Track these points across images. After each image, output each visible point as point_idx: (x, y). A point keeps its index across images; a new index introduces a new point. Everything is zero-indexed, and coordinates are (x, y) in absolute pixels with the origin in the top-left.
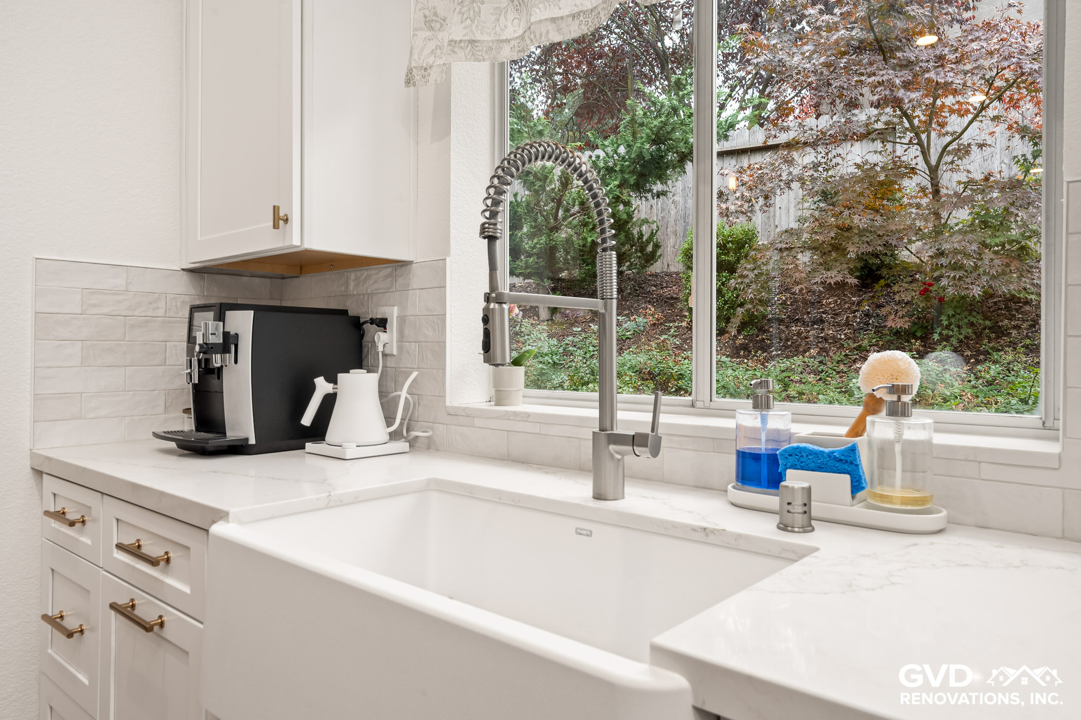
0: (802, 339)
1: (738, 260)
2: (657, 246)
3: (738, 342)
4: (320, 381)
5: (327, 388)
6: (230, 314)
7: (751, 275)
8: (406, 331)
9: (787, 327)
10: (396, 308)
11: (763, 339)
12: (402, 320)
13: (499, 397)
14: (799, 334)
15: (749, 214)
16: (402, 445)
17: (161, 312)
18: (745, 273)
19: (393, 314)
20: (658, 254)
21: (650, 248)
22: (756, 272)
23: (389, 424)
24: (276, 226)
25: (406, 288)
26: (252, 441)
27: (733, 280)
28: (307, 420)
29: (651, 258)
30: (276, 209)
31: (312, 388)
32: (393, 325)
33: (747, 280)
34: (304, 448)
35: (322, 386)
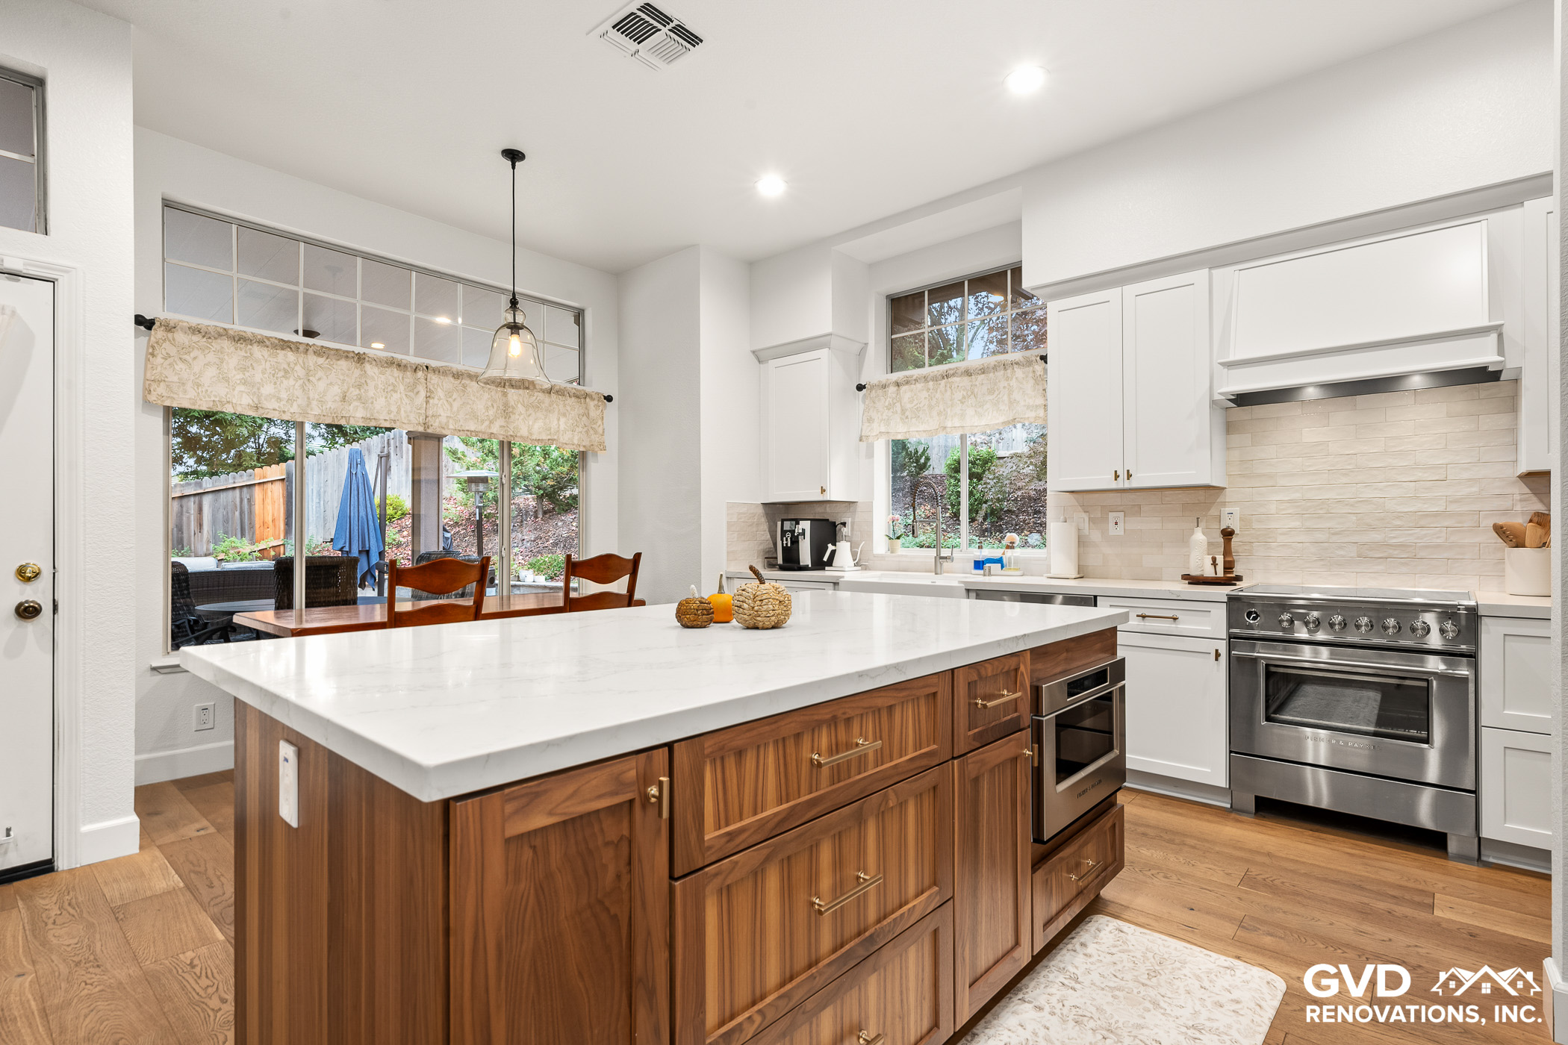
0: (1026, 524)
1: (984, 471)
2: (928, 459)
3: (984, 527)
4: (830, 545)
5: (833, 548)
6: (801, 522)
7: (992, 483)
8: (855, 527)
9: (1017, 516)
10: (850, 519)
11: (1001, 525)
12: (853, 523)
13: (892, 550)
14: (1024, 521)
15: (989, 444)
16: (859, 568)
17: (755, 520)
18: (988, 481)
19: (849, 521)
20: (928, 464)
21: (922, 461)
22: (995, 481)
23: (854, 560)
24: (821, 491)
25: (855, 511)
26: (810, 566)
27: (980, 486)
28: (825, 559)
29: (923, 467)
31: (827, 548)
32: (849, 525)
33: (989, 486)
34: (824, 569)
35: (831, 547)
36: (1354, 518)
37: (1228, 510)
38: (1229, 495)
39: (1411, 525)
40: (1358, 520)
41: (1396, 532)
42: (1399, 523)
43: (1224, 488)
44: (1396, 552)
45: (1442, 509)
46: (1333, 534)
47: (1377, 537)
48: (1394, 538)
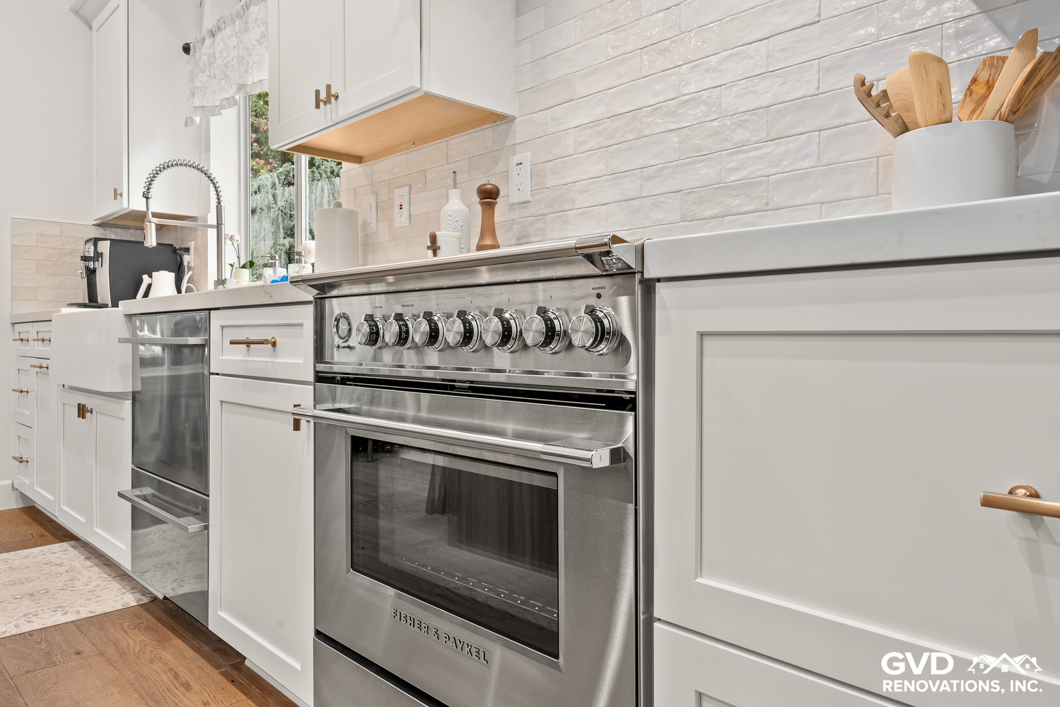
4: (145, 277)
5: (149, 280)
6: (100, 243)
8: (197, 254)
10: (193, 242)
12: (195, 249)
19: (192, 245)
24: (115, 198)
25: (196, 231)
26: (109, 302)
28: (139, 297)
30: (115, 190)
32: (192, 251)
35: (146, 280)
36: (675, 139)
37: (516, 159)
38: (521, 131)
39: (763, 135)
40: (681, 143)
41: (740, 156)
42: (740, 135)
43: (513, 119)
44: (737, 202)
45: (811, 89)
46: (648, 179)
47: (706, 172)
48: (734, 170)
